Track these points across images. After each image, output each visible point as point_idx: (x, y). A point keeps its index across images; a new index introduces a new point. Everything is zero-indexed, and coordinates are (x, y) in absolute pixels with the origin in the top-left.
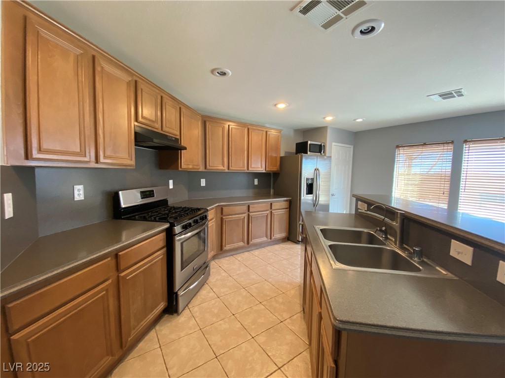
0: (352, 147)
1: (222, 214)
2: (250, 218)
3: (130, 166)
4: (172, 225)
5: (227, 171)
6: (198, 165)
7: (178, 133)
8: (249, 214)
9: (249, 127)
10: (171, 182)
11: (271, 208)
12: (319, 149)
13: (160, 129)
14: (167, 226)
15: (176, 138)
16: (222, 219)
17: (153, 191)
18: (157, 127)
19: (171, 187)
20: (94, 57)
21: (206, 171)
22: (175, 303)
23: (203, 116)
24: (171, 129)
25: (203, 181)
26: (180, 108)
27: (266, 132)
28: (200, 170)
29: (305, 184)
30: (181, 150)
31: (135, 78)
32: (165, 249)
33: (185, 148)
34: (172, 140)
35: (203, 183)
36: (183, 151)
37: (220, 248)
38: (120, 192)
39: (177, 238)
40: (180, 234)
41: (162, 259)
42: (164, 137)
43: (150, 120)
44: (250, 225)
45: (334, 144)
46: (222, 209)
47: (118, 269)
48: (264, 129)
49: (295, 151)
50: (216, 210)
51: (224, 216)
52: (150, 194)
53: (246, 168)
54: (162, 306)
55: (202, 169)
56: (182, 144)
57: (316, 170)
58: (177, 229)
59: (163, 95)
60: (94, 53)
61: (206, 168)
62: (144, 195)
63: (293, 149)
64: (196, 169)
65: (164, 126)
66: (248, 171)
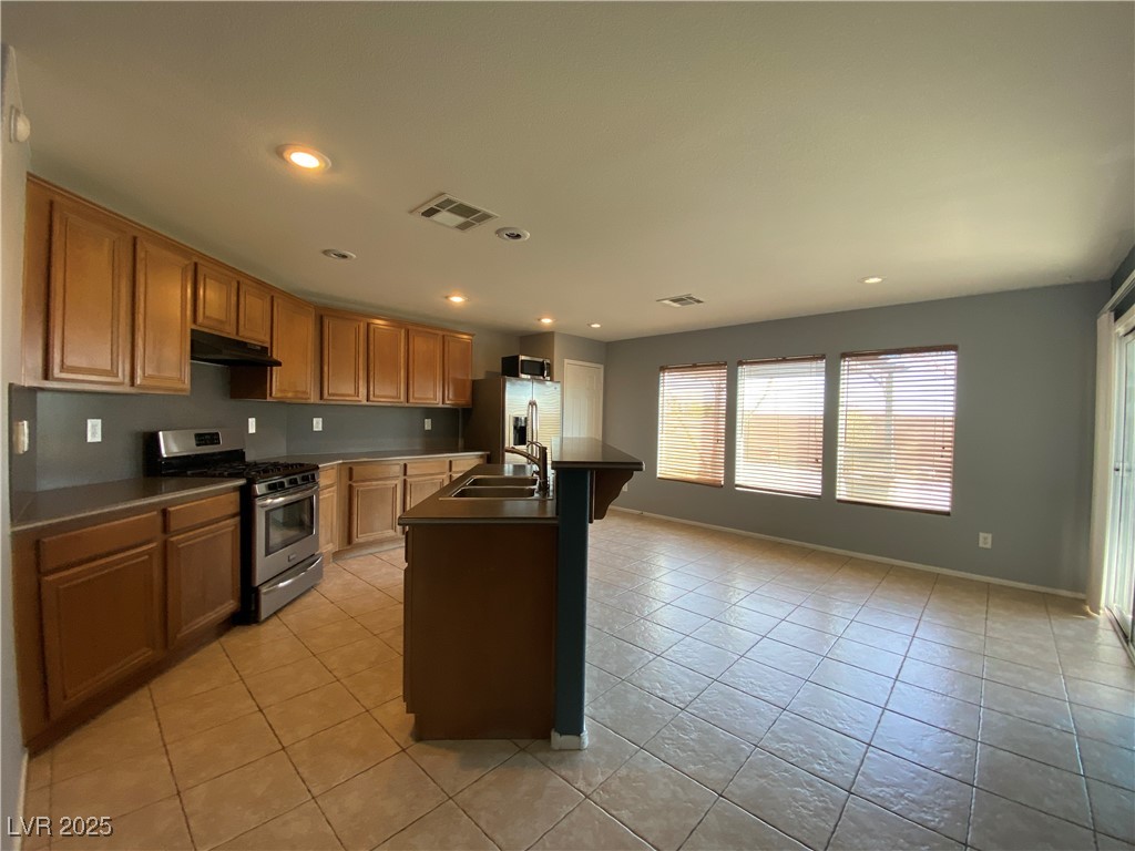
0: (602, 367)
1: (351, 479)
2: (408, 486)
3: (182, 390)
4: (251, 482)
5: (365, 402)
6: (305, 392)
7: (268, 339)
8: (405, 480)
9: (410, 327)
10: (252, 422)
11: (450, 470)
12: (541, 371)
13: (235, 333)
14: (242, 482)
15: (262, 347)
16: (350, 487)
17: (217, 434)
18: (229, 332)
19: (252, 429)
20: (135, 239)
21: (322, 402)
22: (253, 608)
23: (317, 307)
24: (255, 334)
25: (317, 423)
26: (272, 297)
27: (443, 336)
28: (312, 401)
29: (512, 428)
30: (271, 366)
31: (195, 259)
32: (238, 519)
33: (279, 364)
34: (257, 350)
35: (318, 424)
36: (274, 368)
37: (346, 540)
38: (161, 433)
39: (259, 503)
40: (264, 496)
41: (232, 531)
42: (242, 345)
43: (217, 320)
44: (408, 498)
45: (566, 361)
46: (351, 470)
47: (165, 528)
48: (437, 332)
49: (500, 370)
50: (340, 471)
51: (356, 482)
52: (212, 439)
53: (403, 398)
54: (230, 606)
55: (314, 398)
56: (275, 356)
57: (533, 404)
58: (260, 488)
59: (241, 279)
60: (136, 233)
61: (321, 397)
62: (202, 439)
63: (498, 367)
64: (302, 399)
65: (241, 329)
66: (407, 405)
